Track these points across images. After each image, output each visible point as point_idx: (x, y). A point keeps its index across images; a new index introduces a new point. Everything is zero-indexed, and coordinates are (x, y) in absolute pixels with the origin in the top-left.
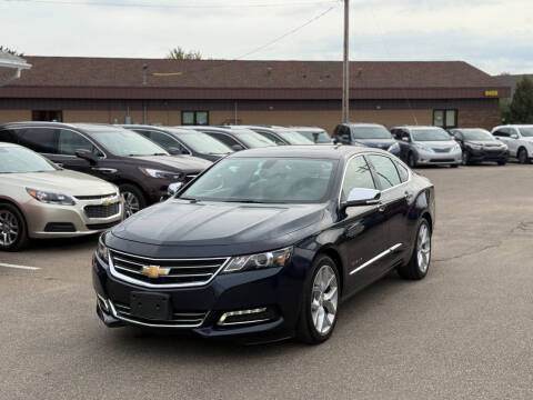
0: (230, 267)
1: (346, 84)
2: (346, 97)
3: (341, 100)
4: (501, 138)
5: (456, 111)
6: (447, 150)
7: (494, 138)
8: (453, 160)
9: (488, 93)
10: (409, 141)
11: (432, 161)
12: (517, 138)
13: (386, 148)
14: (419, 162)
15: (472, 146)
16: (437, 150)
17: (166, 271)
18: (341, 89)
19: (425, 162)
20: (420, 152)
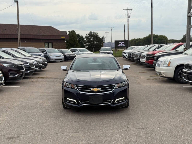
0: (117, 87)
1: (19, 33)
2: (19, 37)
3: (18, 39)
4: (74, 52)
5: (52, 43)
6: (60, 56)
7: (71, 52)
8: (61, 60)
9: (62, 37)
10: (46, 53)
11: (55, 60)
12: (78, 52)
13: (40, 55)
14: (51, 60)
15: (66, 55)
16: (57, 56)
17: (100, 89)
18: (17, 35)
19: (53, 60)
20: (51, 57)
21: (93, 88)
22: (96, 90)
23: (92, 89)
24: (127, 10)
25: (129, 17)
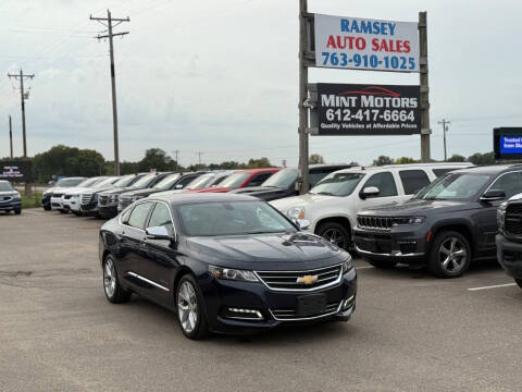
17: (316, 277)
21: (302, 275)
22: (307, 279)
23: (299, 280)
24: (19, 78)
25: (24, 96)
